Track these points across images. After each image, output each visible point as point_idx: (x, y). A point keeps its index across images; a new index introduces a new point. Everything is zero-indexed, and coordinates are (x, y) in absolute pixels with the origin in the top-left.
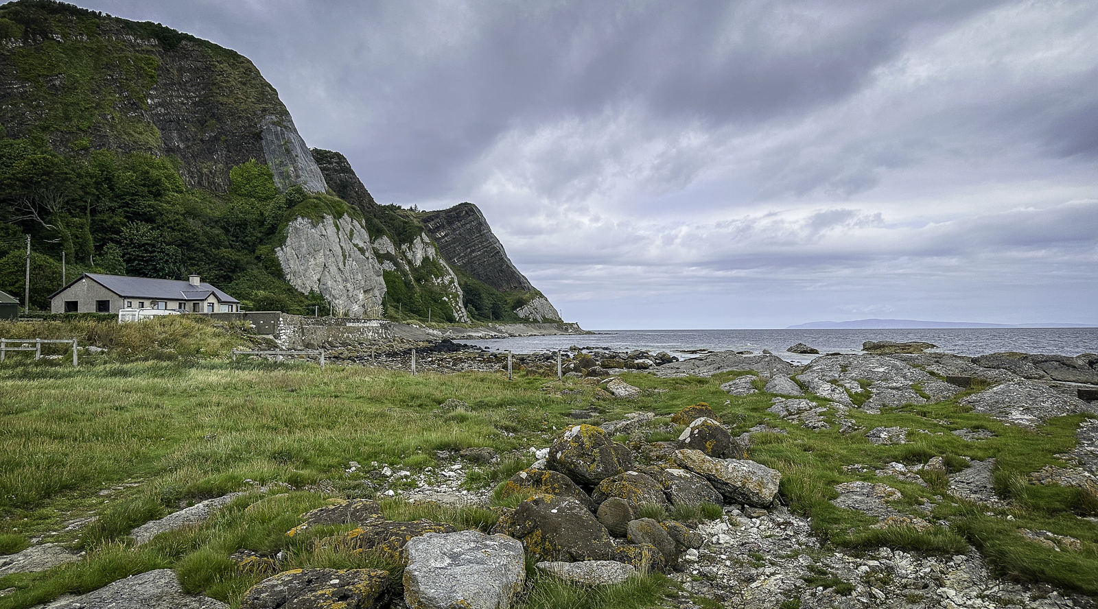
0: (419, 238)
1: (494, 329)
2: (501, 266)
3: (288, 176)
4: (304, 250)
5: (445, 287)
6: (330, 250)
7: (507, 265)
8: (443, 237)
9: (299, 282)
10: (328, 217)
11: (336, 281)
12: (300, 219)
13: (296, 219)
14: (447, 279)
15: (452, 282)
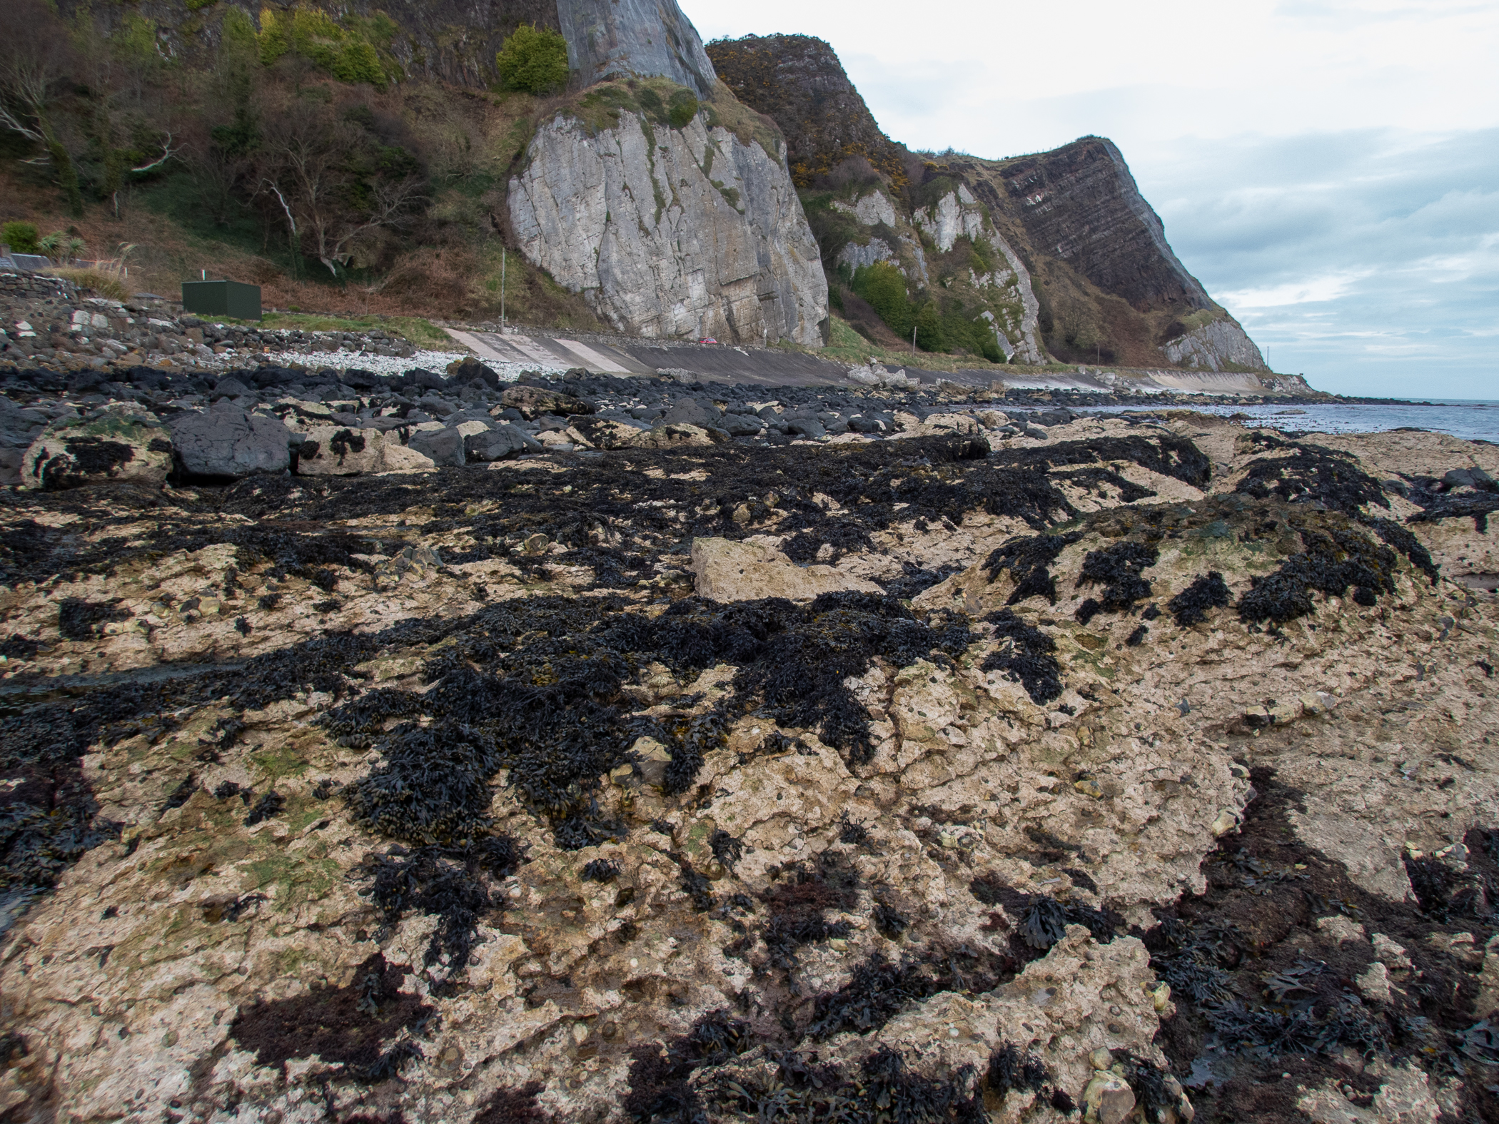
0: (950, 197)
1: (1089, 379)
2: (1147, 258)
3: (592, 44)
4: (566, 187)
5: (992, 293)
6: (625, 187)
7: (1161, 257)
8: (1039, 204)
9: (557, 255)
10: (630, 116)
11: (630, 254)
12: (559, 121)
13: (552, 120)
14: (1002, 277)
15: (1012, 282)
